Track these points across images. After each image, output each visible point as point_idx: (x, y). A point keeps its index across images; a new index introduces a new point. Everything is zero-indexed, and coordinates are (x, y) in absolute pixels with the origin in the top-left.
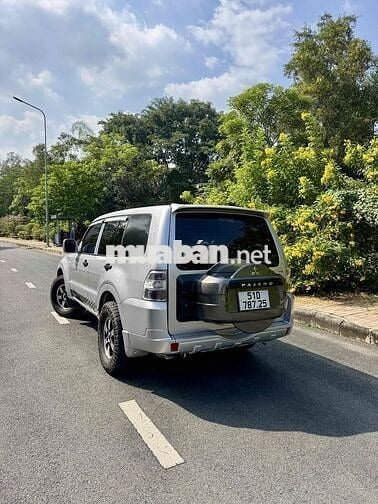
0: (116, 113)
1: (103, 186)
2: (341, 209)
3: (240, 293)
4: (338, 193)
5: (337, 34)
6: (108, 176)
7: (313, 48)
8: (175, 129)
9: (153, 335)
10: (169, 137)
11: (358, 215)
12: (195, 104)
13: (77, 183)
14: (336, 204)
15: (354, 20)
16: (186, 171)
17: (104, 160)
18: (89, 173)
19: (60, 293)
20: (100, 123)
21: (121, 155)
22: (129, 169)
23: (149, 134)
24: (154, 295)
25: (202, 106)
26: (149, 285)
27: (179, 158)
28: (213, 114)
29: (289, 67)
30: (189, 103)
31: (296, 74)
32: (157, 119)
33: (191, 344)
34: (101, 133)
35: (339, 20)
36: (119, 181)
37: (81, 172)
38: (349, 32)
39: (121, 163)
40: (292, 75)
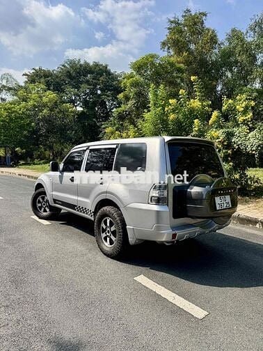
0: (37, 68)
1: (31, 122)
2: (224, 141)
3: (216, 198)
4: (221, 131)
5: (195, 24)
6: (36, 115)
7: (181, 32)
8: (81, 83)
9: (158, 228)
10: (78, 88)
11: (235, 145)
12: (96, 65)
13: (11, 119)
14: (221, 138)
15: (205, 15)
16: (91, 112)
17: (31, 103)
18: (21, 112)
19: (39, 202)
20: (24, 75)
21: (45, 100)
22: (51, 110)
23: (62, 85)
24: (159, 201)
25: (101, 67)
26: (155, 194)
27: (85, 103)
28: (108, 73)
29: (164, 44)
30: (91, 64)
31: (169, 49)
32: (69, 75)
33: (183, 234)
34: (26, 82)
35: (195, 14)
36: (44, 119)
37: (14, 112)
38: (202, 23)
39: (45, 105)
40: (166, 50)
